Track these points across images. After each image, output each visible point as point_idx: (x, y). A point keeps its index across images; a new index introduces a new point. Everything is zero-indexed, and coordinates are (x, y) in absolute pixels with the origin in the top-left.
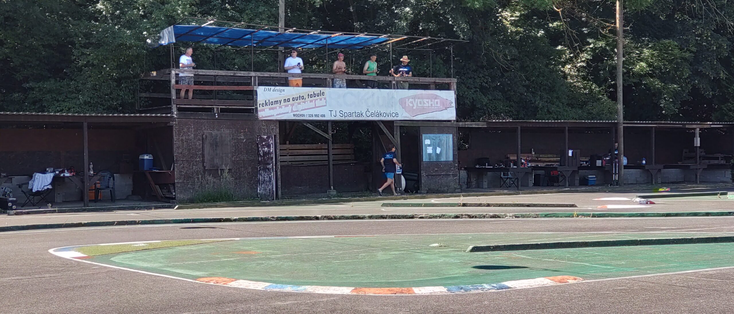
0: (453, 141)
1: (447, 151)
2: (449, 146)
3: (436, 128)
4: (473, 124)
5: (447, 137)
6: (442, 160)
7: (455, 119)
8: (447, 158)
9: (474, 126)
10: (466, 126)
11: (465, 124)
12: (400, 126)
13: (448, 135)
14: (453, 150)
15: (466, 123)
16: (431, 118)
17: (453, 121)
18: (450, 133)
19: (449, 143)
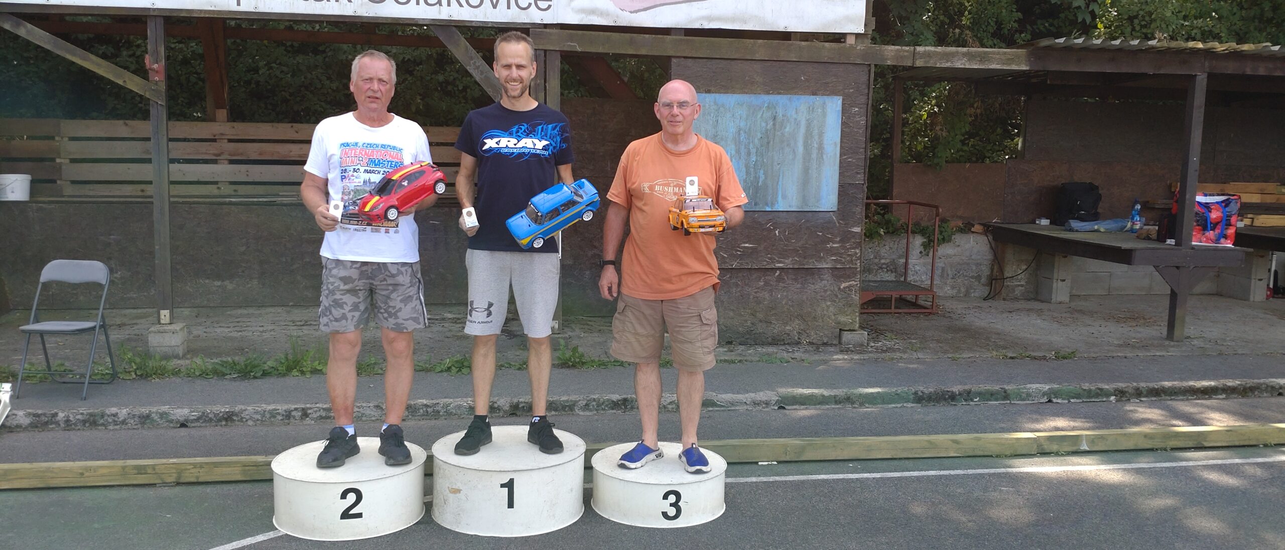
0: (843, 123)
1: (806, 170)
2: (821, 148)
3: (757, 66)
4: (953, 55)
5: (811, 110)
6: (781, 206)
7: (861, 29)
8: (804, 199)
9: (959, 64)
10: (919, 63)
11: (915, 53)
12: (561, 52)
13: (818, 100)
14: (844, 168)
15: (919, 49)
16: (733, 20)
17: (851, 40)
18: (834, 93)
19: (821, 134)
